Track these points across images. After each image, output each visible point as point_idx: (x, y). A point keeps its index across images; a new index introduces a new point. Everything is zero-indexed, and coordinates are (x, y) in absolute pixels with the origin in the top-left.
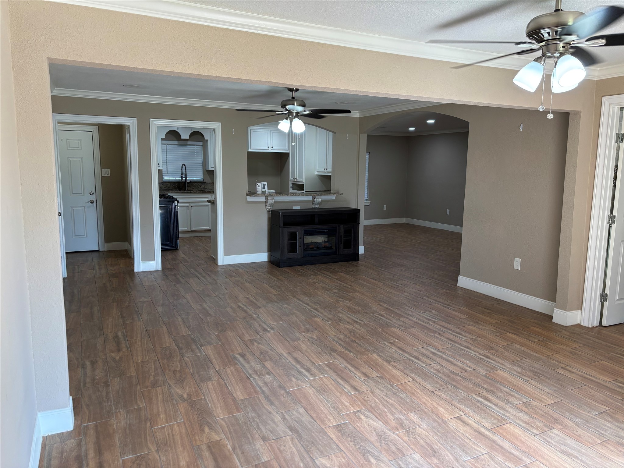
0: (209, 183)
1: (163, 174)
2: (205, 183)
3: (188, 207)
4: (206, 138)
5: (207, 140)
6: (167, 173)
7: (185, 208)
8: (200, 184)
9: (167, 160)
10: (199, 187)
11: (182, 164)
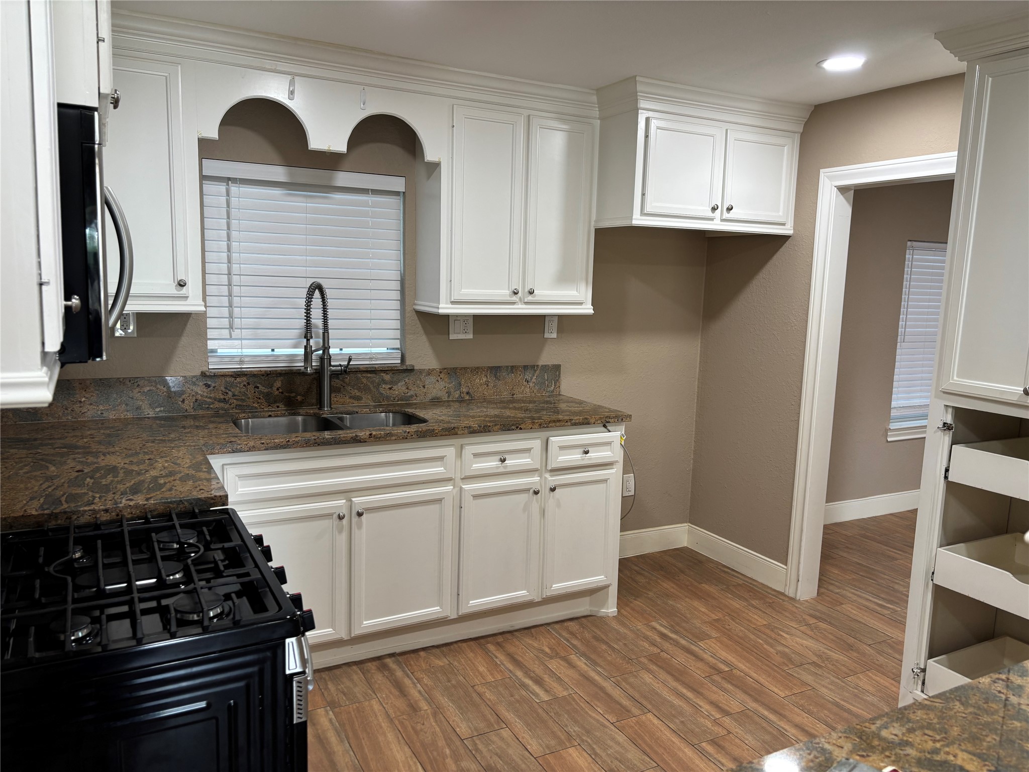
0: (430, 372)
1: (210, 334)
2: (411, 370)
3: (341, 518)
4: (430, 155)
5: (436, 166)
6: (231, 327)
7: (326, 523)
8: (387, 377)
9: (229, 261)
10: (384, 389)
11: (309, 282)
